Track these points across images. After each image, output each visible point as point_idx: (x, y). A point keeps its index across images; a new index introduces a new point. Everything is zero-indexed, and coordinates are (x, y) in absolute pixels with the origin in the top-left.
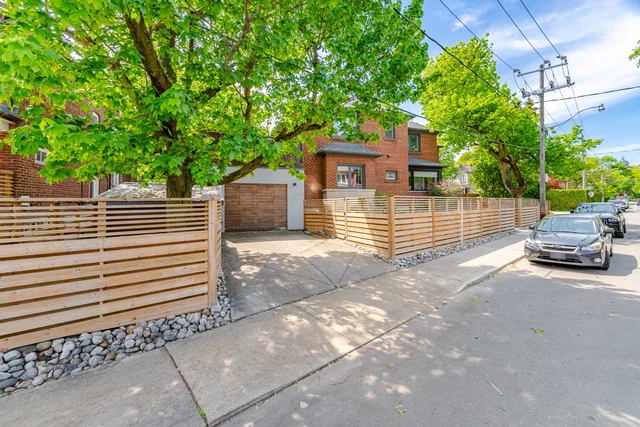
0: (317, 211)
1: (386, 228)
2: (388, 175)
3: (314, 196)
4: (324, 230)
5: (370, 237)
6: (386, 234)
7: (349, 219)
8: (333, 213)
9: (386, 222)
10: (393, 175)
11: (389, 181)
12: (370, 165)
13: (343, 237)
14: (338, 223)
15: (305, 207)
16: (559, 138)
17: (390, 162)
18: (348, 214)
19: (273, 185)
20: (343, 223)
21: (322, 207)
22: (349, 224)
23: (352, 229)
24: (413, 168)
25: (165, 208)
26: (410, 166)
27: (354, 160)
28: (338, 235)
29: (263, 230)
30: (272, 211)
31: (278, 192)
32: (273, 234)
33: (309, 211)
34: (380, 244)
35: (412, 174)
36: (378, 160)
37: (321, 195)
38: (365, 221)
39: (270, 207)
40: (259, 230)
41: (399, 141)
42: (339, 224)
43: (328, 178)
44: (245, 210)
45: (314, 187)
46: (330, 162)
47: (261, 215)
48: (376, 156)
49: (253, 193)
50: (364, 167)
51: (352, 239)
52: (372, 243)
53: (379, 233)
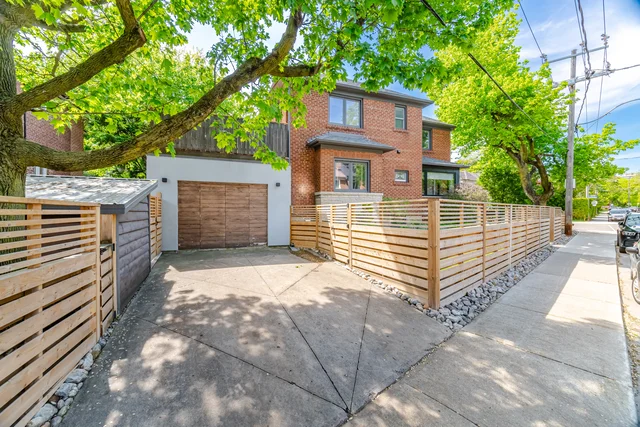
0: (308, 221)
1: (424, 254)
2: (397, 176)
3: (303, 202)
4: (317, 248)
5: (393, 265)
6: (424, 264)
7: (354, 235)
8: (330, 225)
9: (424, 244)
10: (404, 176)
11: (399, 184)
12: (376, 161)
13: (345, 260)
14: (338, 238)
15: (292, 215)
16: (588, 139)
17: (401, 159)
18: (354, 228)
19: (248, 185)
20: (346, 240)
21: (314, 215)
22: (355, 242)
23: (359, 250)
24: (427, 168)
25: (79, 216)
26: (424, 165)
27: (357, 155)
28: (337, 257)
29: (234, 246)
30: (247, 220)
31: (254, 193)
32: (247, 252)
33: (298, 220)
34: (411, 280)
35: (425, 176)
36: (387, 156)
37: (313, 199)
38: (383, 239)
39: (244, 214)
40: (228, 246)
41: (412, 133)
42: (339, 242)
43: (322, 177)
44: (207, 219)
45: (304, 189)
46: (325, 156)
47: (232, 226)
48: (385, 151)
49: (219, 195)
50: (369, 164)
51: (359, 264)
52: (396, 275)
53: (409, 261)
